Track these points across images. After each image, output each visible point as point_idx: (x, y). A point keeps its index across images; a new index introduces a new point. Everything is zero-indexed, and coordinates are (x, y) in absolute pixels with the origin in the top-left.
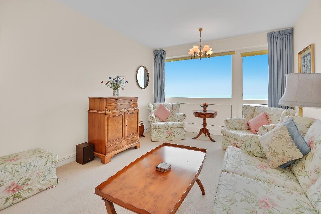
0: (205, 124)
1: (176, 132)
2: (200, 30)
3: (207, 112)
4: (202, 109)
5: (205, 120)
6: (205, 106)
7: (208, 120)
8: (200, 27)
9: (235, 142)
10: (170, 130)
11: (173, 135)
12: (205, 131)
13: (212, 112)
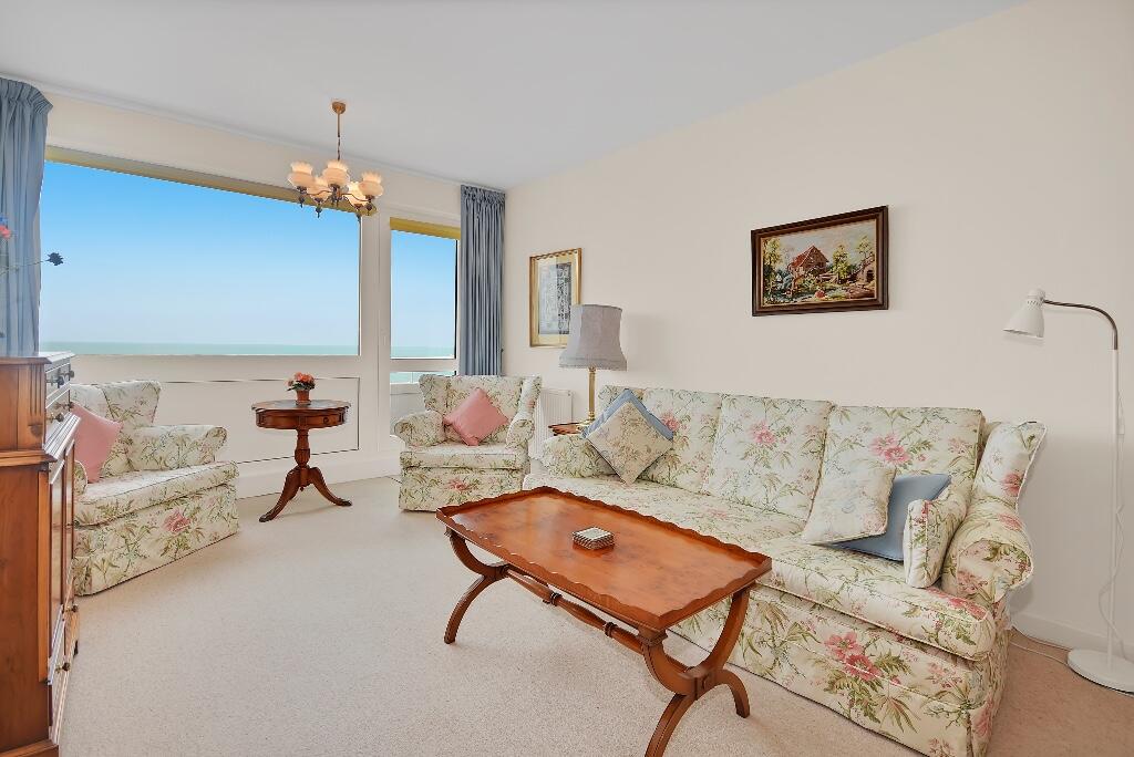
0: (302, 452)
1: (205, 510)
2: (339, 108)
3: (314, 407)
4: (294, 395)
5: (303, 438)
6: (304, 386)
7: (316, 437)
8: (340, 98)
9: (454, 477)
10: (181, 508)
11: (194, 526)
12: (303, 476)
13: (333, 406)
